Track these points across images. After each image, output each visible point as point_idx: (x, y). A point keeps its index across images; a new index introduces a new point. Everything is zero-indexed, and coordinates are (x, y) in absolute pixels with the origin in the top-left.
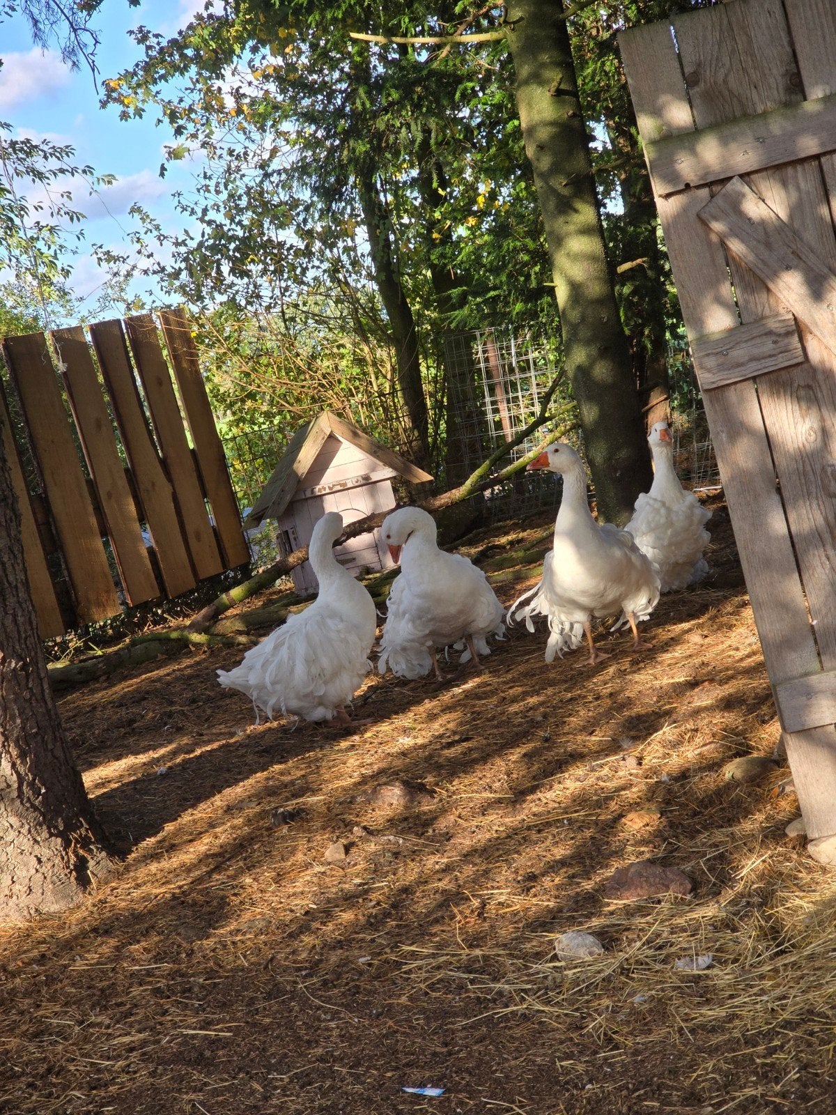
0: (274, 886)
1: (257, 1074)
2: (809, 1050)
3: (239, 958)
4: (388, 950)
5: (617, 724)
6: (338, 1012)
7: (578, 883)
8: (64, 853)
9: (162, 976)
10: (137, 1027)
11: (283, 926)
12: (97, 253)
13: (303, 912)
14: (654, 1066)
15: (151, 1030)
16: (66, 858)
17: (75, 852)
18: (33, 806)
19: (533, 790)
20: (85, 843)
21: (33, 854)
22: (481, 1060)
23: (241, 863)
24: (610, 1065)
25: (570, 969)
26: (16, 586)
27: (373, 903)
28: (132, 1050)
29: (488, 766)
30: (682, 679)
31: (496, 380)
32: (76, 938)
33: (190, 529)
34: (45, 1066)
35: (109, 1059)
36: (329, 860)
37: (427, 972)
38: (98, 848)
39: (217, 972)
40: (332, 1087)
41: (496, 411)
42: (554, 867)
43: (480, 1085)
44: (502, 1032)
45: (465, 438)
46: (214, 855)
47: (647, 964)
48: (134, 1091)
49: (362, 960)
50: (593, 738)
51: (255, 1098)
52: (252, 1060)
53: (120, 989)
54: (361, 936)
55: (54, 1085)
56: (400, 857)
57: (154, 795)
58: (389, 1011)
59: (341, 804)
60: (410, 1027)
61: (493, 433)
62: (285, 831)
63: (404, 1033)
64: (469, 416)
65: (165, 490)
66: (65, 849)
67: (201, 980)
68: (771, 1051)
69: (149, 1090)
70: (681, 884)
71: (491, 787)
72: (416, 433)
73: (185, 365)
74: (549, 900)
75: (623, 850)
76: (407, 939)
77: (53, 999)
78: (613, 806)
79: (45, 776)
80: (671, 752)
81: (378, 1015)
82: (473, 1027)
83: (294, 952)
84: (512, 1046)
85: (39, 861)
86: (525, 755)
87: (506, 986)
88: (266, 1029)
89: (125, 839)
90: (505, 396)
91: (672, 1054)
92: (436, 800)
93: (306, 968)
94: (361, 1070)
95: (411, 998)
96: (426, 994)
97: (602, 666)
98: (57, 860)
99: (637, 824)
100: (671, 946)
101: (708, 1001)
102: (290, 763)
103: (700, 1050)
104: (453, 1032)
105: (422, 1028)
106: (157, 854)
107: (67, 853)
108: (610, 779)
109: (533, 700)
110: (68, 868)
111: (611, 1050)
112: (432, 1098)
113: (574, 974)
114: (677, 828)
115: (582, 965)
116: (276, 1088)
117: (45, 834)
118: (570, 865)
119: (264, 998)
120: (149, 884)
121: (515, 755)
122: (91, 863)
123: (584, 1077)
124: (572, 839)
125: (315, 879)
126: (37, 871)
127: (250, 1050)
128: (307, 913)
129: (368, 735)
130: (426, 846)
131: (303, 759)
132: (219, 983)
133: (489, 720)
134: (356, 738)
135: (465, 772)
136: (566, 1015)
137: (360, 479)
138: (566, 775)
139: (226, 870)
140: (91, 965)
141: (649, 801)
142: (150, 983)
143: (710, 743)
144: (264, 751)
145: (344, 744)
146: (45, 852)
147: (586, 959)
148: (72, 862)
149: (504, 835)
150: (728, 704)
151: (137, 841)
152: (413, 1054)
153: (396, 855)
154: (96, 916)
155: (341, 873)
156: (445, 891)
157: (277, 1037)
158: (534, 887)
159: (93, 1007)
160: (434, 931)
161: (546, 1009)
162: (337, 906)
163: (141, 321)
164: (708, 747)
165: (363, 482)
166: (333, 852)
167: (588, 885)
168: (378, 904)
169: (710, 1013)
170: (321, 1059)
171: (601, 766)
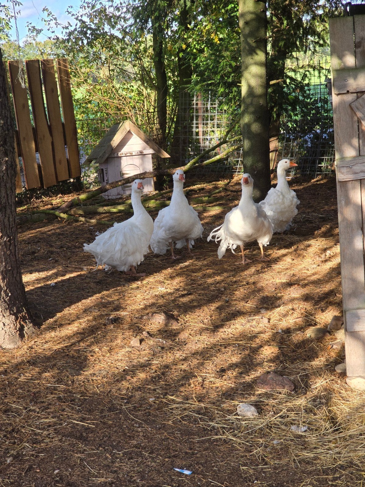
0: (109, 354)
1: (107, 449)
2: (351, 481)
3: (95, 388)
4: (162, 396)
5: (258, 299)
6: (141, 423)
7: (244, 377)
8: (15, 323)
9: (61, 391)
10: (52, 415)
11: (114, 375)
12: (28, 26)
13: (123, 370)
14: (283, 476)
15: (58, 418)
16: (15, 325)
17: (20, 323)
18: (5, 301)
19: (222, 326)
20: (24, 319)
21: (2, 321)
22: (207, 459)
23: (93, 340)
24: (264, 472)
25: (243, 421)
26: (11, 205)
27: (154, 371)
28: (49, 426)
29: (201, 310)
30: (285, 281)
31: (200, 114)
32: (20, 364)
33: (57, 159)
34: (11, 428)
35: (40, 429)
36: (133, 346)
37: (180, 410)
38: (29, 322)
39: (86, 393)
40: (141, 462)
41: (197, 127)
42: (232, 366)
43: (207, 472)
44: (215, 447)
45: (182, 137)
46: (80, 333)
47: (278, 425)
48: (52, 447)
49: (151, 400)
50: (248, 305)
51: (108, 461)
52: (105, 442)
53: (42, 394)
54: (149, 387)
55: (16, 438)
56: (164, 350)
57: (51, 296)
58: (164, 427)
59: (136, 318)
60: (174, 437)
61: (194, 137)
62: (112, 327)
63: (172, 440)
64: (185, 127)
65: (49, 139)
66: (15, 321)
67: (79, 396)
68: (335, 479)
69: (59, 448)
70: (290, 386)
71: (203, 321)
72: (161, 131)
73: (65, 85)
74: (231, 384)
75: (262, 363)
76: (170, 392)
77: (12, 394)
78: (258, 341)
79: (11, 288)
80: (282, 318)
81: (160, 428)
82: (203, 442)
83: (119, 389)
84: (220, 455)
85: (4, 325)
86: (217, 308)
87: (216, 425)
88: (110, 427)
89: (39, 317)
90: (202, 122)
91: (292, 472)
92: (180, 324)
93: (126, 399)
94: (154, 455)
95: (173, 422)
96: (180, 421)
97: (247, 266)
98: (12, 325)
99: (268, 352)
100: (288, 417)
101: (305, 448)
102: (111, 291)
103: (303, 472)
104: (194, 443)
105: (180, 439)
106: (54, 328)
107: (16, 323)
108: (256, 327)
109: (218, 278)
110: (16, 329)
111: (264, 465)
112: (186, 475)
113: (246, 423)
114: (286, 356)
115: (249, 419)
116: (117, 458)
117: (8, 314)
118: (240, 368)
119: (108, 410)
120: (51, 342)
121: (214, 306)
122: (26, 328)
123: (253, 477)
124: (240, 354)
125: (127, 354)
126: (3, 329)
127: (103, 437)
128: (124, 370)
129: (145, 282)
130: (176, 346)
131: (116, 290)
132: (87, 399)
133: (199, 285)
134: (139, 283)
135: (192, 312)
136: (243, 443)
137: (139, 152)
138: (237, 322)
139: (86, 342)
140: (28, 379)
141: (273, 341)
142: (56, 394)
143: (300, 317)
144: (98, 282)
145: (134, 285)
146: (7, 321)
147: (251, 417)
148: (18, 327)
149: (210, 347)
150: (306, 298)
151: (45, 319)
152: (176, 451)
153: (163, 348)
154: (29, 355)
155: (138, 353)
156: (185, 371)
157: (115, 432)
158: (224, 375)
159: (31, 402)
160: (182, 390)
161: (234, 439)
162: (138, 370)
163: (48, 62)
164: (299, 319)
165: (140, 154)
166: (135, 342)
167: (248, 379)
168: (156, 371)
169: (307, 454)
170: (136, 446)
171: (253, 320)
